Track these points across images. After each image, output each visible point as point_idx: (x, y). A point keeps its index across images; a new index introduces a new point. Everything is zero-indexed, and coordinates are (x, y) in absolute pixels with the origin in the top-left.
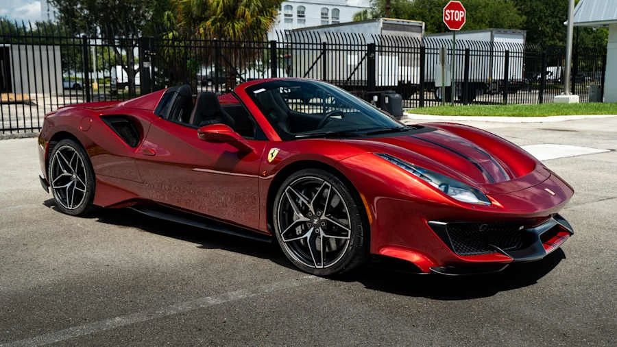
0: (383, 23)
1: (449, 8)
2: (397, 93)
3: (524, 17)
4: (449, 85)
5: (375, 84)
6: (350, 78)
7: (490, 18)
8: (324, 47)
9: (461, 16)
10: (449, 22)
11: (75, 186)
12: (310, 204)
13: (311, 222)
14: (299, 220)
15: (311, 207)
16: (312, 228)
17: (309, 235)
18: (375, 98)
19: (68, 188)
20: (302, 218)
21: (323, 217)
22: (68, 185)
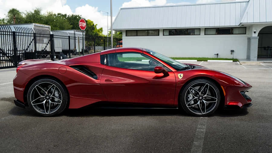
0: (34, 26)
1: (81, 21)
2: (65, 55)
3: (72, 26)
4: (81, 51)
5: (55, 51)
6: (45, 48)
9: (85, 25)
10: (81, 27)
11: (50, 102)
12: (200, 92)
13: (199, 98)
14: (194, 98)
15: (200, 93)
16: (199, 101)
17: (199, 103)
18: (55, 57)
19: (44, 103)
20: (196, 98)
21: (206, 96)
22: (44, 102)
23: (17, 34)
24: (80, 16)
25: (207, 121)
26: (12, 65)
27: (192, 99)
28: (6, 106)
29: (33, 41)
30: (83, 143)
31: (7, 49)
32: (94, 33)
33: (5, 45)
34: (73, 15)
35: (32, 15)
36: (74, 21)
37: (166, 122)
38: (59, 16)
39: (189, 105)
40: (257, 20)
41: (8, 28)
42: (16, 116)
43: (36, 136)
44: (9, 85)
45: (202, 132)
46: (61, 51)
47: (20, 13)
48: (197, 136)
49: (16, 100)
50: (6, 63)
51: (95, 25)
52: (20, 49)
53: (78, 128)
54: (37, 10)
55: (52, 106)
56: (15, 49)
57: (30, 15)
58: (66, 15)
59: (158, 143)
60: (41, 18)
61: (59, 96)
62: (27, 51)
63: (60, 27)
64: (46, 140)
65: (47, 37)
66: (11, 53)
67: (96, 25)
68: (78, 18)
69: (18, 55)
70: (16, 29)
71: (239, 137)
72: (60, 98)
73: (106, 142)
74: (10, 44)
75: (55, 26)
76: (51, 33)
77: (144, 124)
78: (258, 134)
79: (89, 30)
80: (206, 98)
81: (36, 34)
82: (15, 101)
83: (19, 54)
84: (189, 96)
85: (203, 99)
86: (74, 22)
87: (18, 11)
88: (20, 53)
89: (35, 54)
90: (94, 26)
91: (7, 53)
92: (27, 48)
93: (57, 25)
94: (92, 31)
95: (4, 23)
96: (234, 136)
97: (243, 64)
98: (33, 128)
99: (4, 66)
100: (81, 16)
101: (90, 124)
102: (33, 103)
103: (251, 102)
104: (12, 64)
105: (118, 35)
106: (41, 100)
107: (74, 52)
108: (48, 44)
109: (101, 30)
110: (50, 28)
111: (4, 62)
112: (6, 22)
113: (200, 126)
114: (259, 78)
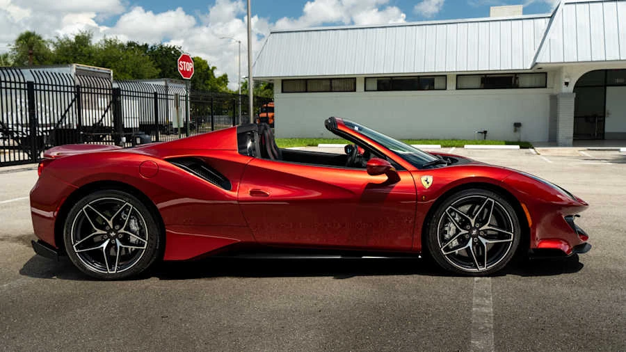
0: (76, 69)
1: (182, 60)
2: (146, 134)
3: (160, 70)
4: (182, 126)
5: (123, 125)
6: (101, 120)
7: (133, 69)
8: (78, 89)
9: (191, 67)
10: (182, 71)
11: (119, 244)
12: (473, 218)
13: (470, 234)
14: (460, 234)
15: (473, 221)
16: (471, 239)
17: (470, 244)
18: (124, 139)
19: (104, 248)
20: (463, 232)
21: (486, 227)
22: (105, 245)
23: (38, 87)
24: (177, 49)
25: (492, 286)
26: (26, 158)
27: (454, 236)
28: (13, 256)
29: (74, 104)
30: (203, 345)
31: (15, 122)
32: (210, 87)
33: (9, 113)
34: (161, 47)
35: (71, 47)
36: (165, 60)
37: (396, 291)
38: (130, 48)
39: (447, 249)
40: (571, 57)
41: (17, 74)
42: (36, 279)
43: (86, 330)
44: (19, 203)
45: (486, 315)
46: (138, 126)
47: (43, 41)
48: (477, 326)
49: (36, 241)
50: (12, 155)
51: (211, 68)
52: (44, 122)
53: (187, 307)
54: (80, 35)
55: (123, 253)
56: (33, 122)
57: (65, 46)
58: (146, 46)
59: (385, 345)
60: (90, 53)
61: (140, 231)
62: (60, 126)
63: (132, 73)
64: (112, 339)
65: (107, 94)
66: (22, 130)
67: (214, 68)
68: (173, 52)
69: (40, 134)
70: (36, 77)
71: (574, 326)
72: (142, 234)
73: (258, 342)
74: (21, 111)
75: (123, 71)
76: (115, 86)
77: (344, 296)
78: (619, 319)
79: (198, 79)
80: (485, 233)
81: (82, 87)
82: (32, 242)
83: (42, 133)
84: (447, 229)
85: (481, 236)
86: (165, 62)
87: (40, 38)
88: (43, 131)
89: (79, 133)
90: (209, 72)
91: (13, 131)
92: (60, 118)
93: (127, 70)
94: (203, 82)
95: (6, 63)
96: (563, 324)
97: (544, 154)
98: (78, 310)
99: (7, 160)
100: (180, 48)
101: (216, 298)
102: (78, 247)
103: (587, 241)
104: (26, 155)
105: (262, 91)
106: (97, 239)
107: (166, 128)
108: (107, 111)
109: (224, 79)
110: (112, 75)
111: (7, 151)
112: (11, 62)
113: (477, 301)
114: (586, 184)
